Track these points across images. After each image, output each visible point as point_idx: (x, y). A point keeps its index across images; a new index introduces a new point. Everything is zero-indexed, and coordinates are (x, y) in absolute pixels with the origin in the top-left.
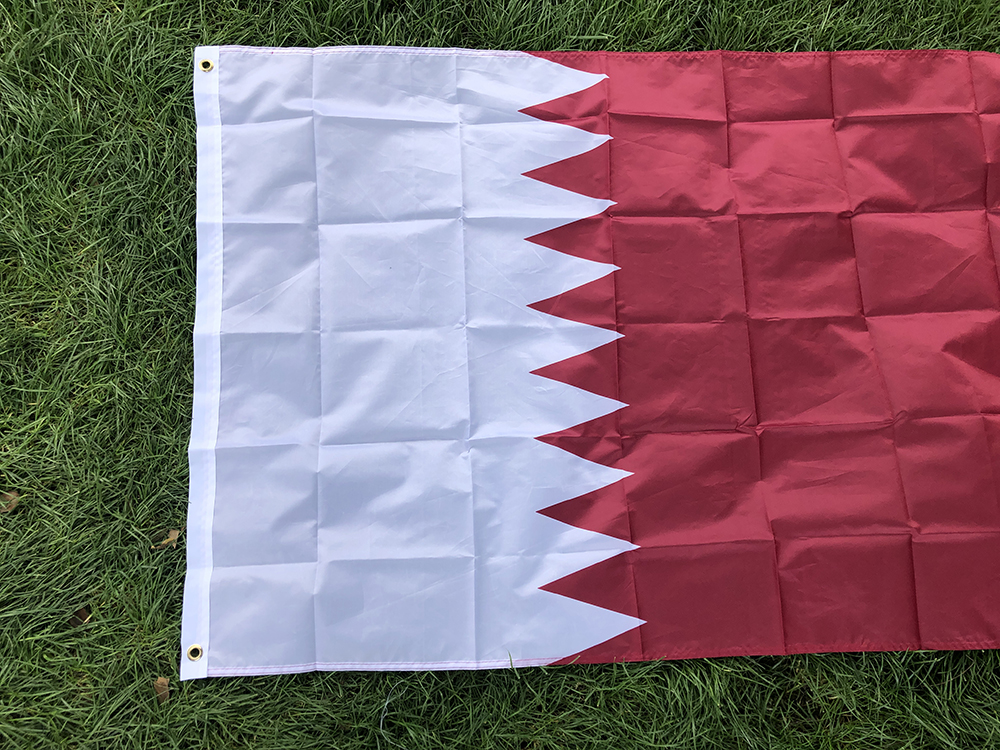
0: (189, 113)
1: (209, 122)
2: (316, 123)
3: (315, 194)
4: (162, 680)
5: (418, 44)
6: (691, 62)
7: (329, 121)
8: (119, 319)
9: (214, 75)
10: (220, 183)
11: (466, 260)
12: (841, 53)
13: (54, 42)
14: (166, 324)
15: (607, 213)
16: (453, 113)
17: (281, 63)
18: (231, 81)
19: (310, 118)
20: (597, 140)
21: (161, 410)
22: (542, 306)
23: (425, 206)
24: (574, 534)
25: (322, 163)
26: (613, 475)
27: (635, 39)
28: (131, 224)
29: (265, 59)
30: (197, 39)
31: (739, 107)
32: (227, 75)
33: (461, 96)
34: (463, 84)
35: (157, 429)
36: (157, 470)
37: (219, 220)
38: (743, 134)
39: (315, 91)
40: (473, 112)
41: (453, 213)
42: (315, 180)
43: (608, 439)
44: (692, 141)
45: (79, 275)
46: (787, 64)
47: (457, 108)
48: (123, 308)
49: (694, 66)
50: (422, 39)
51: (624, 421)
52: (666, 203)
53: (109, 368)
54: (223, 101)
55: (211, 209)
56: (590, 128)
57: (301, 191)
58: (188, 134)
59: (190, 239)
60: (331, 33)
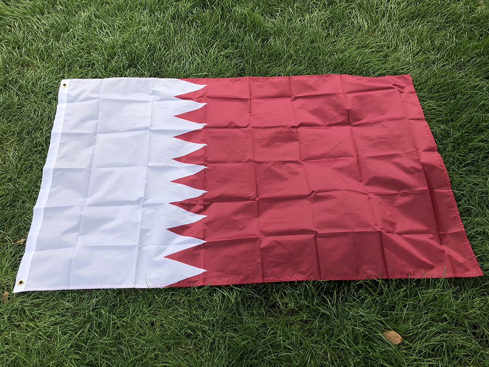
0: (56, 100)
1: (63, 102)
2: (100, 101)
3: (97, 124)
4: (6, 293)
6: (238, 81)
7: (105, 100)
8: (17, 165)
9: (67, 88)
10: (63, 120)
11: (149, 143)
12: (292, 76)
13: (13, 78)
14: (35, 166)
15: (205, 127)
16: (151, 98)
17: (90, 84)
18: (72, 89)
19: (98, 100)
20: (201, 105)
21: (27, 195)
22: (178, 159)
23: (136, 127)
25: (101, 114)
26: (199, 217)
27: (220, 74)
28: (28, 133)
29: (85, 83)
30: (63, 78)
31: (255, 94)
33: (154, 93)
34: (154, 89)
35: (23, 202)
36: (21, 216)
37: (60, 131)
38: (256, 103)
39: (101, 91)
40: (157, 98)
41: (147, 128)
42: (98, 120)
44: (237, 104)
45: (6, 151)
46: (273, 80)
48: (19, 161)
49: (240, 82)
50: (142, 75)
51: (205, 197)
52: (226, 124)
54: (68, 95)
55: (58, 127)
56: (200, 102)
57: (92, 123)
58: (55, 106)
59: (48, 139)
60: (109, 74)
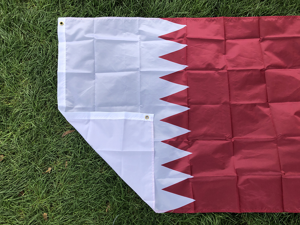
0: (56, 38)
1: (62, 41)
2: (95, 41)
3: (94, 64)
4: (45, 214)
5: (126, 16)
6: (213, 20)
7: (99, 41)
8: (34, 102)
9: (64, 26)
10: (65, 60)
11: (140, 85)
12: (263, 17)
13: (16, 17)
14: (48, 104)
15: (185, 69)
16: (137, 38)
17: (84, 22)
18: (69, 28)
19: (93, 40)
20: (183, 46)
21: (46, 130)
22: (165, 99)
23: (128, 67)
24: (173, 172)
25: (96, 54)
26: (186, 153)
27: (196, 13)
28: (38, 73)
29: (79, 21)
30: (59, 15)
31: (228, 35)
32: (68, 26)
33: (140, 33)
34: (140, 29)
35: (45, 136)
36: (45, 149)
37: (64, 71)
38: (230, 44)
39: (94, 31)
40: (144, 37)
41: (137, 70)
42: (94, 59)
43: (185, 142)
44: (213, 46)
45: (22, 88)
46: (245, 21)
47: (139, 36)
48: (35, 98)
49: (215, 22)
50: (128, 14)
51: (190, 136)
52: (204, 66)
53: (31, 117)
54: (66, 35)
55: (62, 68)
56: (180, 42)
57: (90, 62)
58: (56, 45)
59: (56, 77)
60: (99, 13)
